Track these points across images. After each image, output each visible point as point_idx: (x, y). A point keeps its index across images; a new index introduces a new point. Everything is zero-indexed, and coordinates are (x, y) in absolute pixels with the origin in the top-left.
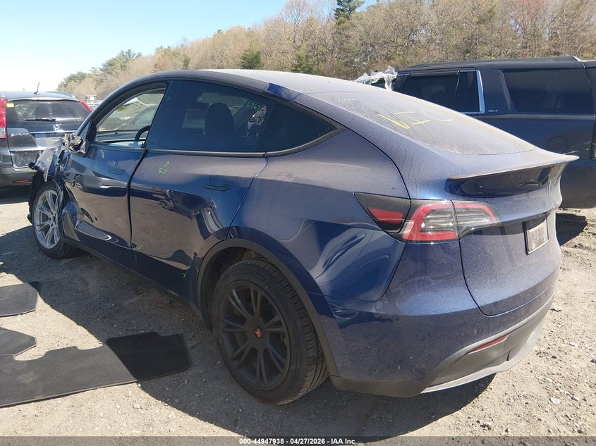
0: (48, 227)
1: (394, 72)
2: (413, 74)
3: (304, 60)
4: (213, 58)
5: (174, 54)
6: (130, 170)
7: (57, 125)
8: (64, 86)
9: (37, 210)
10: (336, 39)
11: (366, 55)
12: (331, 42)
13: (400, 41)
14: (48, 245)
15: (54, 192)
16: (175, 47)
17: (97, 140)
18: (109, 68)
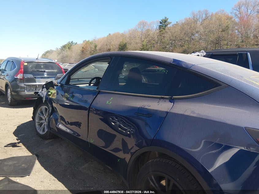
0: (42, 124)
1: (204, 52)
2: (214, 54)
3: (145, 46)
4: (107, 45)
5: (91, 43)
6: (90, 101)
7: (45, 73)
8: (45, 55)
9: (37, 115)
10: (159, 38)
11: (172, 45)
12: (157, 39)
13: (187, 38)
14: (41, 133)
15: (46, 107)
16: (91, 40)
17: (70, 83)
18: (63, 48)
